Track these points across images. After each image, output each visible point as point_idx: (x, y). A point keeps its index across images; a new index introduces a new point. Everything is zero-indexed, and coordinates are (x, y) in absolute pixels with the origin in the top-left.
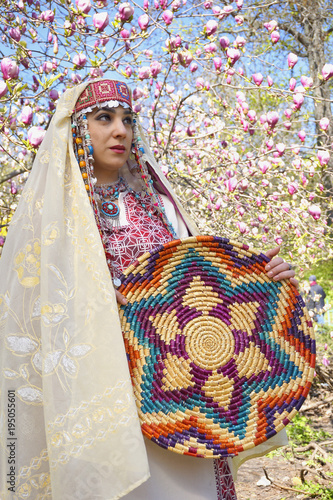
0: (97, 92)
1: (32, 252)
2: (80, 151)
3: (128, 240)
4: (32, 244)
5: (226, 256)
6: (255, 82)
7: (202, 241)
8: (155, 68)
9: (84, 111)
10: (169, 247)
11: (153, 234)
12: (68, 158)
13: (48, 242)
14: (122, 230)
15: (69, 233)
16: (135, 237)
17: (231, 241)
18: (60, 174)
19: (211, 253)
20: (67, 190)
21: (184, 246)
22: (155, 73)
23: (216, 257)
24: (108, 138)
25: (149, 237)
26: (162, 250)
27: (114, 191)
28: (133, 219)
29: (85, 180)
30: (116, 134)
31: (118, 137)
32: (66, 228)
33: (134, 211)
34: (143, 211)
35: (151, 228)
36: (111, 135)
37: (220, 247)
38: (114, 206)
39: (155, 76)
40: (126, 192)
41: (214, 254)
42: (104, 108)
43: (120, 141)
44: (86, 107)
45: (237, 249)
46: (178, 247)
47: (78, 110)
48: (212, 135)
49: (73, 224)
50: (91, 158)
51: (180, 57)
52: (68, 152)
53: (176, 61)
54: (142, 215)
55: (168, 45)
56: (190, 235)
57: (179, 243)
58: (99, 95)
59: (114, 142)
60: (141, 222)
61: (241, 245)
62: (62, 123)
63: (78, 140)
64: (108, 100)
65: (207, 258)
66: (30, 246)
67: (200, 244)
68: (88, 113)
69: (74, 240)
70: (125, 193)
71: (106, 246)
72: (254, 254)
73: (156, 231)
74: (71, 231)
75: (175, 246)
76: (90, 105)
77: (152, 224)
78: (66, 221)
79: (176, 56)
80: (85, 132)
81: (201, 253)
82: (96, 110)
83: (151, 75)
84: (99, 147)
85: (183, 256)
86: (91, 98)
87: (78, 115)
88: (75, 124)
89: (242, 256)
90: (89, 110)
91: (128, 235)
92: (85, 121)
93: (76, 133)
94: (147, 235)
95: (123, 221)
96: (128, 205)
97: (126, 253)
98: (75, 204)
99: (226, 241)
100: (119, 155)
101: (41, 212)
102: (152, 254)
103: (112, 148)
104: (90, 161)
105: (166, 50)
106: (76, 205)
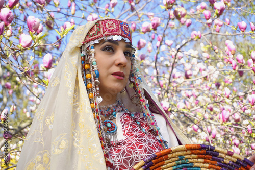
0: (104, 27)
1: (41, 162)
2: (88, 75)
3: (124, 152)
4: (41, 154)
5: (213, 162)
6: (240, 28)
7: (191, 149)
8: (155, 22)
9: (93, 43)
10: (161, 156)
11: (147, 146)
12: (77, 82)
13: (57, 151)
14: (119, 144)
15: (76, 145)
16: (130, 150)
17: (217, 148)
18: (70, 93)
19: (199, 160)
20: (75, 107)
21: (174, 154)
22: (155, 27)
23: (204, 163)
24: (111, 66)
25: (143, 149)
26: (154, 158)
27: (112, 112)
28: (130, 134)
29: (91, 100)
30: (117, 62)
31: (119, 65)
32: (74, 140)
33: (130, 127)
34: (138, 128)
35: (145, 141)
36: (113, 64)
37: (207, 154)
38: (112, 124)
39: (155, 29)
40: (123, 113)
41: (202, 160)
42: (109, 41)
43: (121, 68)
44: (94, 40)
45: (223, 155)
46: (169, 156)
47: (87, 42)
48: (206, 77)
49: (79, 137)
50: (97, 80)
51: (176, 13)
52: (77, 76)
53: (173, 16)
54: (137, 130)
55: (165, 3)
56: (180, 144)
57: (170, 152)
58: (105, 30)
59: (116, 69)
60: (136, 137)
61: (226, 151)
62: (72, 53)
63: (86, 66)
64: (113, 35)
65: (196, 165)
66: (40, 157)
67: (189, 152)
68: (95, 45)
69: (80, 149)
70: (121, 114)
71: (106, 156)
72: (238, 159)
73: (150, 144)
74: (77, 143)
75: (166, 154)
76: (98, 38)
77: (146, 138)
78: (74, 134)
79: (172, 12)
80: (92, 59)
81: (190, 160)
82: (102, 42)
83: (151, 28)
84: (103, 73)
85: (174, 164)
86: (99, 32)
87: (87, 46)
88: (84, 53)
89: (227, 162)
90: (97, 41)
91: (124, 148)
92: (93, 51)
93: (84, 60)
94: (141, 147)
95: (120, 136)
96: (125, 123)
97: (123, 164)
98: (81, 120)
99: (212, 149)
100: (119, 80)
101: (50, 128)
102: (146, 162)
103: (114, 74)
104: (96, 83)
105: (164, 7)
106: (83, 120)
